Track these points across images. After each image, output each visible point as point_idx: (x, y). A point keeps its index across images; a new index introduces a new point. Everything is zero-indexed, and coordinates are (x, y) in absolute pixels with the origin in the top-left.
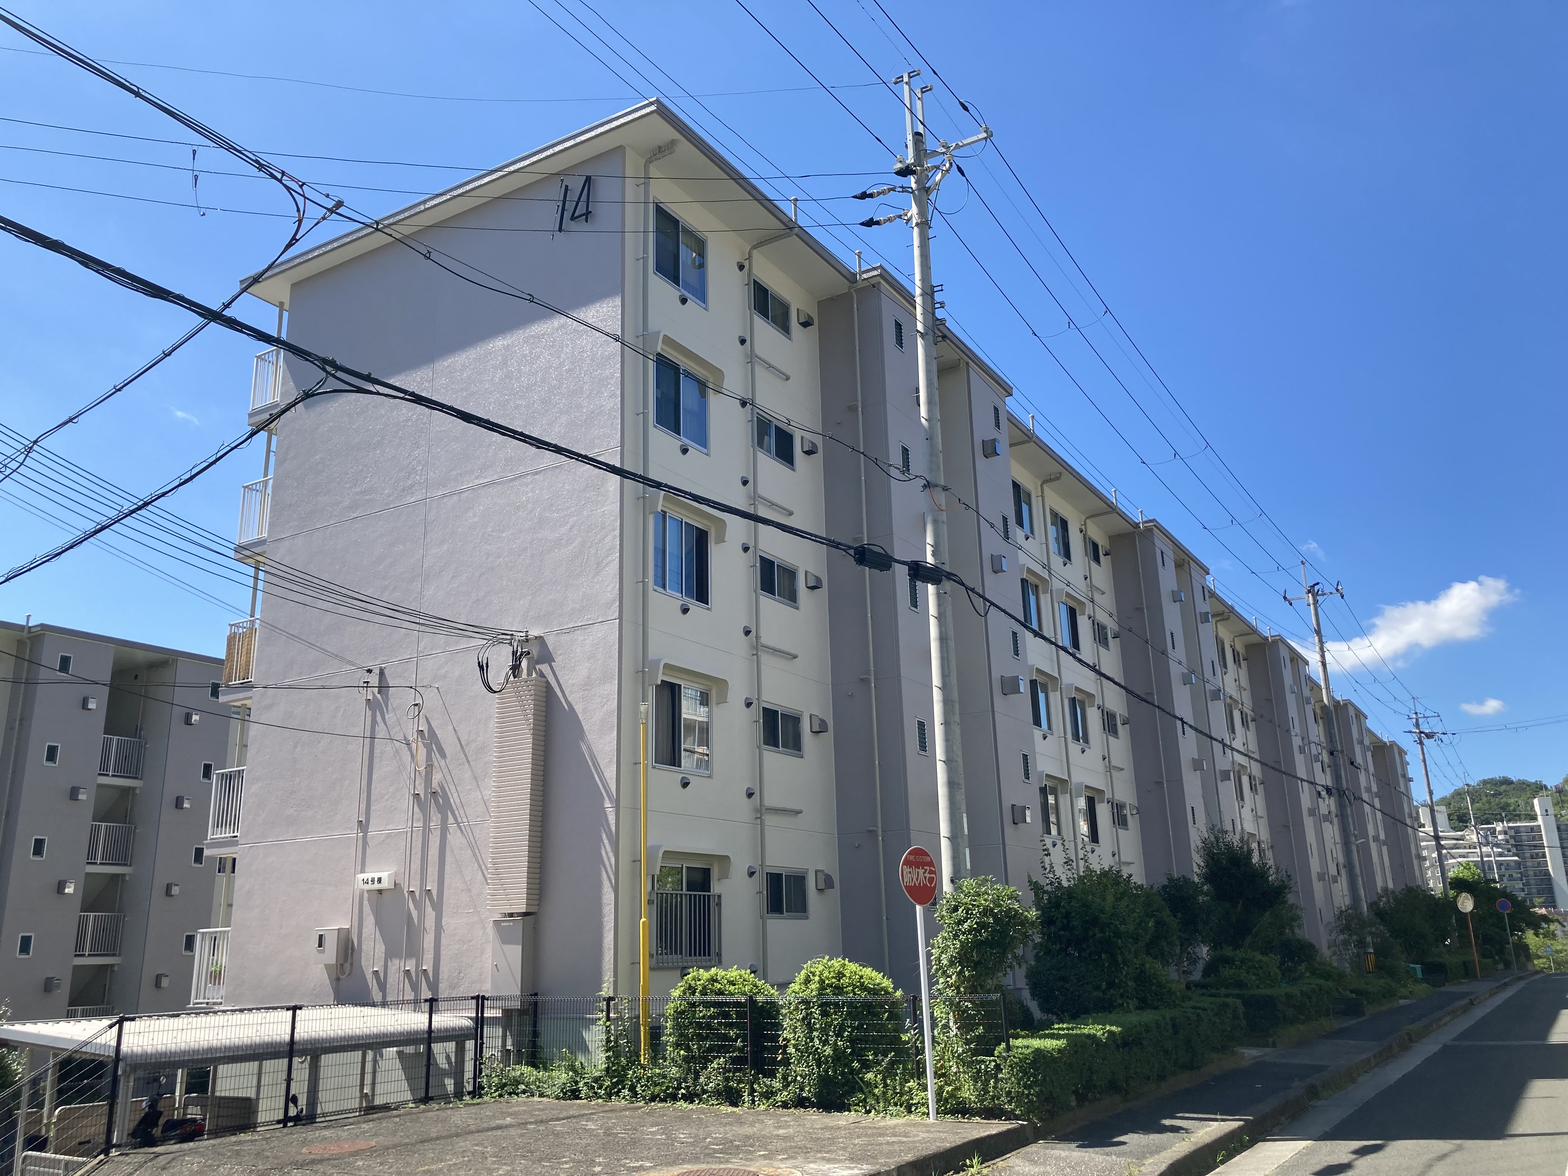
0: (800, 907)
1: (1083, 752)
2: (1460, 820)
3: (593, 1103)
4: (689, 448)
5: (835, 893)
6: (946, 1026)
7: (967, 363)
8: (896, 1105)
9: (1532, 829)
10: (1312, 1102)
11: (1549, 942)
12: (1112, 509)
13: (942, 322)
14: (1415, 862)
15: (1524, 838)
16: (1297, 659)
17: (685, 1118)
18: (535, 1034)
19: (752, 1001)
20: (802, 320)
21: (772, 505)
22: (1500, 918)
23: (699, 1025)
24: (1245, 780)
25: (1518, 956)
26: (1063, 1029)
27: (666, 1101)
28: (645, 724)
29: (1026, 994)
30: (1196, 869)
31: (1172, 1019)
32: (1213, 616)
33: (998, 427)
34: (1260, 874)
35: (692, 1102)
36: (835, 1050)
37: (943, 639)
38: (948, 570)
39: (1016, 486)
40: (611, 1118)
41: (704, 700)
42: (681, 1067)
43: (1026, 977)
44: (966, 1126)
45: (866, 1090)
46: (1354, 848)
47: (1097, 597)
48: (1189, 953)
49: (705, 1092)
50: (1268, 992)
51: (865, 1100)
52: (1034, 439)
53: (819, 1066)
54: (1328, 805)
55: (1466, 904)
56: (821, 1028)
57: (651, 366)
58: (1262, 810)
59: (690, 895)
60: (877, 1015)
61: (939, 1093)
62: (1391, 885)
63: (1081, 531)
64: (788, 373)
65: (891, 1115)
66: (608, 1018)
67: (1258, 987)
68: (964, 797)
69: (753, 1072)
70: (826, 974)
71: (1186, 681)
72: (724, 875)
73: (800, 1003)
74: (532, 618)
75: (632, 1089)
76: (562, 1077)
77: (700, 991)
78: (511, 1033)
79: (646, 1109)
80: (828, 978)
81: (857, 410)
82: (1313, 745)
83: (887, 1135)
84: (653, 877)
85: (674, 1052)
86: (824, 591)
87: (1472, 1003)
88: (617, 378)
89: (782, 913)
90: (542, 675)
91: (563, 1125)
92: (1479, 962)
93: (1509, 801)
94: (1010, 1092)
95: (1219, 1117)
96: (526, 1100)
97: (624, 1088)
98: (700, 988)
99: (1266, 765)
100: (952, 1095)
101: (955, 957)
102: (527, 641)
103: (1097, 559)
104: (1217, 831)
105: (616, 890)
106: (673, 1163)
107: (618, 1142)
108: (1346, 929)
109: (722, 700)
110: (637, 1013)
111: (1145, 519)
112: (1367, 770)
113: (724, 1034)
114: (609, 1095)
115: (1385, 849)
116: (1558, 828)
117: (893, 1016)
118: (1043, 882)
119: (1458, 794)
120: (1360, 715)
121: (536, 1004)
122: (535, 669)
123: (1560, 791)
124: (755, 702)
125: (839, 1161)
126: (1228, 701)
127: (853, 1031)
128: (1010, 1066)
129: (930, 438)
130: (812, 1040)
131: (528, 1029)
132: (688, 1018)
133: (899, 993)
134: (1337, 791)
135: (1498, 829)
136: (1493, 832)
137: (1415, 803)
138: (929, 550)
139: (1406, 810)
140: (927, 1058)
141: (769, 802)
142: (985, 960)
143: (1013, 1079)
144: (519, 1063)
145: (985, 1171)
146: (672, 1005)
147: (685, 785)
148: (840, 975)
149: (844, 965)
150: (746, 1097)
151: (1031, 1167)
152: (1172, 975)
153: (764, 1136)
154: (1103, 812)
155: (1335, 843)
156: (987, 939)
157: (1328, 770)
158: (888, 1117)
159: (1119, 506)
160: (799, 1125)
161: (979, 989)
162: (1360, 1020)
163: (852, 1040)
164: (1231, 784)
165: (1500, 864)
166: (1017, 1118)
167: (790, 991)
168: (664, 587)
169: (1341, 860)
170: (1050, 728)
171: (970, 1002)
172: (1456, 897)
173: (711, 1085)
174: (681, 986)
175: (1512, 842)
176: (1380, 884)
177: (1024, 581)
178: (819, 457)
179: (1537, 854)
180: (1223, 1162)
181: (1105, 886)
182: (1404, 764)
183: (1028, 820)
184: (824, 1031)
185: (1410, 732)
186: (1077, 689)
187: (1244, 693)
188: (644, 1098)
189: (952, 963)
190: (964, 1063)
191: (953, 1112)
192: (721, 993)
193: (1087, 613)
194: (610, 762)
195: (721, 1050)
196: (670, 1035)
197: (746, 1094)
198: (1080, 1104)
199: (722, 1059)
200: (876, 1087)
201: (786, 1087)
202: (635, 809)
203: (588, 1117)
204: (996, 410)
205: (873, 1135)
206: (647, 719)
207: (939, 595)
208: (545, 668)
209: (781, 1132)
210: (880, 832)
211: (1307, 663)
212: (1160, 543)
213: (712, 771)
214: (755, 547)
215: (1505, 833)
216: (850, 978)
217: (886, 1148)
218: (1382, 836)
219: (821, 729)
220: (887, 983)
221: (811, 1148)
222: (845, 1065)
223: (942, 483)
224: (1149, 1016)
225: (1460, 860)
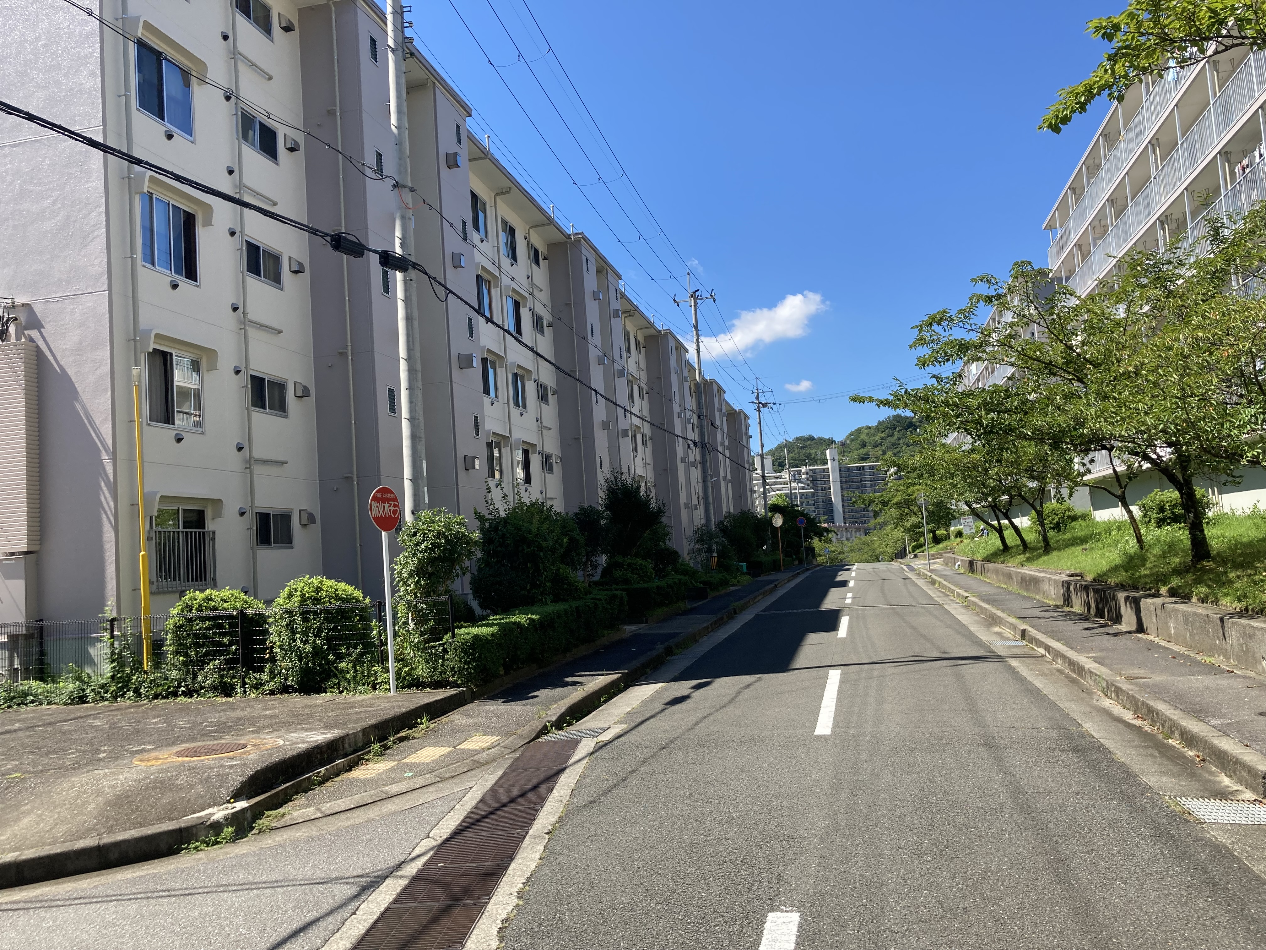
0: (286, 539)
1: (522, 415)
2: (779, 465)
3: (99, 705)
4: (174, 134)
5: (316, 528)
6: (406, 623)
7: (434, 83)
8: (364, 685)
9: (824, 470)
10: (668, 658)
11: (827, 546)
12: (550, 222)
13: (410, 41)
14: (749, 494)
15: (819, 477)
16: (681, 349)
17: (185, 709)
18: (42, 653)
19: (242, 614)
20: (284, 25)
21: (257, 194)
22: (798, 529)
23: (196, 636)
24: (639, 437)
25: (807, 555)
26: (496, 619)
27: (168, 698)
28: (139, 387)
29: (471, 597)
30: (600, 502)
31: (577, 608)
32: (623, 313)
33: (460, 142)
34: (645, 503)
35: (191, 696)
36: (314, 648)
37: (409, 319)
38: (414, 260)
39: (474, 196)
40: (117, 715)
41: (196, 366)
42: (180, 670)
43: (470, 583)
44: (419, 695)
45: (340, 676)
46: (710, 485)
47: (536, 293)
48: (592, 561)
49: (202, 688)
50: (645, 585)
51: (339, 683)
52: (489, 156)
53: (300, 661)
54: (695, 454)
55: (778, 521)
56: (302, 631)
57: (132, 48)
58: (649, 460)
59: (187, 533)
60: (349, 618)
61: (398, 673)
62: (732, 510)
63: (526, 239)
64: (270, 73)
65: (360, 693)
66: (112, 636)
67: (638, 583)
68: (424, 448)
69: (244, 669)
70: (306, 589)
71: (600, 362)
72: (218, 515)
73: (284, 613)
74: (18, 286)
75: (137, 691)
76: (70, 687)
77: (197, 609)
78: (17, 654)
79: (150, 706)
80: (308, 592)
81: (335, 114)
82: (687, 411)
83: (356, 707)
84: (151, 517)
85: (174, 658)
86: (306, 275)
87: (776, 586)
88: (96, 57)
89: (270, 544)
90: (31, 340)
91: (70, 725)
92: (783, 560)
93: (812, 452)
94: (454, 668)
95: (605, 672)
96: (35, 708)
97: (128, 690)
98: (196, 606)
99: (654, 425)
100: (409, 674)
101: (414, 571)
102: (14, 307)
103: (537, 262)
104: (616, 473)
105: (116, 529)
106: (173, 744)
107: (122, 733)
108: (700, 540)
109: (213, 367)
110: (139, 630)
111: (575, 232)
112: (722, 430)
113: (219, 641)
114: (115, 698)
115: (730, 485)
116: (840, 470)
117: (362, 618)
118: (485, 513)
119: (780, 448)
120: (721, 390)
121: (41, 628)
122: (24, 334)
123: (843, 444)
124: (243, 370)
125: (315, 729)
126: (630, 378)
127: (329, 632)
128: (455, 649)
129: (399, 143)
130: (294, 641)
131: (35, 649)
132: (186, 631)
133: (368, 600)
134: (702, 445)
135: (803, 471)
136: (800, 473)
137: (752, 454)
138: (398, 242)
139: (746, 458)
140: (389, 648)
141: (257, 454)
142: (438, 571)
143: (456, 658)
144: (27, 678)
145: (432, 726)
146: (171, 621)
147: (179, 440)
148: (318, 589)
149: (321, 582)
150: (238, 689)
151: (467, 720)
152: (579, 576)
153: (253, 717)
154: (535, 461)
155: (698, 482)
156: (439, 555)
157: (696, 430)
158: (358, 694)
159: (556, 219)
160: (284, 706)
161: (432, 594)
162: (704, 601)
163: (328, 639)
164: (629, 440)
165: (802, 495)
166: (458, 686)
167: (275, 604)
168: (153, 263)
169: (701, 494)
170: (496, 396)
171: (425, 603)
172: (771, 518)
173: (208, 682)
174: (179, 605)
175: (811, 479)
176: (725, 509)
177: (478, 277)
178: (301, 154)
179: (825, 487)
180: (605, 702)
181: (532, 513)
182: (747, 426)
183: (477, 467)
184: (305, 633)
185: (753, 403)
186: (519, 366)
187: (642, 373)
188: (148, 697)
189: (411, 576)
190: (419, 650)
191: (409, 686)
192: (215, 609)
193: (528, 306)
194: (105, 419)
195: (216, 654)
196: (170, 645)
197: (239, 686)
198: (507, 673)
199: (217, 661)
200: (348, 673)
201: (272, 679)
202: (131, 460)
203: (95, 717)
204: (458, 127)
205: (344, 708)
206: (140, 381)
207: (405, 281)
208: (34, 334)
209: (268, 712)
210: (355, 478)
211: (687, 351)
212: (586, 252)
213: (204, 428)
214: (241, 232)
215: (807, 473)
216: (327, 591)
217: (354, 717)
218: (729, 477)
219: (304, 394)
220: (358, 594)
221: (292, 722)
222: (323, 658)
223: (410, 185)
224: (560, 607)
225: (777, 492)
